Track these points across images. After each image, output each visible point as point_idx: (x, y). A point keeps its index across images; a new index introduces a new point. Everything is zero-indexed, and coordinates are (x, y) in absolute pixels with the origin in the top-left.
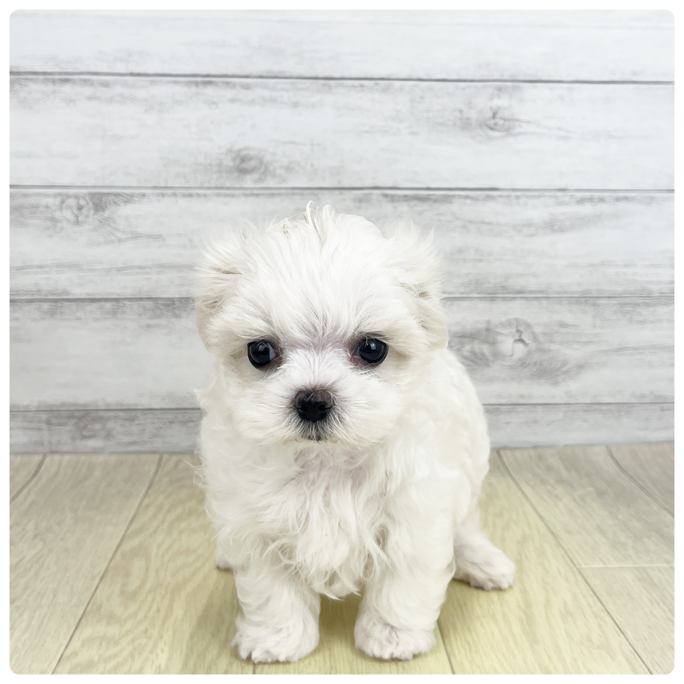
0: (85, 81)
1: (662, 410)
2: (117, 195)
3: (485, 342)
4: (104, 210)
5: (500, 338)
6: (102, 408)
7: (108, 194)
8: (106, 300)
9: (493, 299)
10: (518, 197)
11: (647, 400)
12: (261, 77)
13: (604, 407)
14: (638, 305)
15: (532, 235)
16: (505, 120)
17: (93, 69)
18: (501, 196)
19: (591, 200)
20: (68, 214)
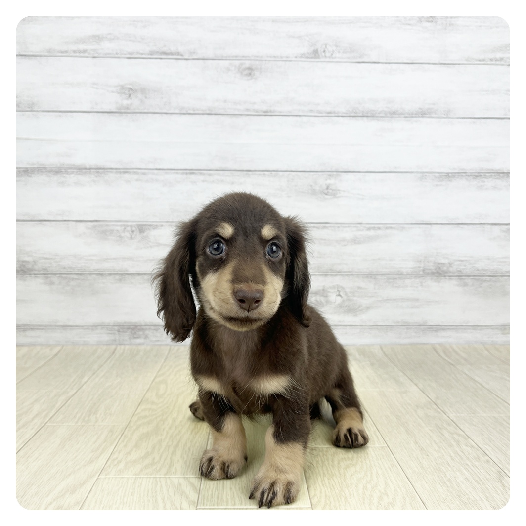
0: (135, 172)
1: (407, 329)
2: (150, 226)
3: (322, 296)
4: (144, 233)
5: (329, 294)
6: (143, 324)
7: (146, 225)
8: (145, 274)
9: (326, 276)
10: (339, 227)
11: (400, 324)
12: (217, 170)
13: (379, 327)
14: (396, 279)
15: (345, 245)
16: (332, 190)
17: (139, 166)
18: (330, 227)
19: (374, 228)
20: (127, 234)
